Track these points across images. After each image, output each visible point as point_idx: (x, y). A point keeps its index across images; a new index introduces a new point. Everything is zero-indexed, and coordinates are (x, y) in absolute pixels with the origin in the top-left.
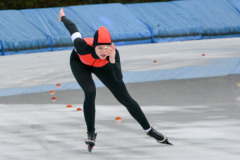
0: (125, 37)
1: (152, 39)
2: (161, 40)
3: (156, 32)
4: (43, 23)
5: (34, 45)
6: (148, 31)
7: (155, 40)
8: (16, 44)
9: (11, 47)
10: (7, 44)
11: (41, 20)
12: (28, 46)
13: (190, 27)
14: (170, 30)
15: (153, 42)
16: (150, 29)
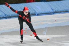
0: (45, 13)
1: (53, 13)
2: (56, 13)
3: (54, 11)
4: (19, 8)
5: (16, 15)
6: (52, 11)
7: (54, 13)
8: (10, 15)
9: (9, 16)
10: (7, 15)
11: (18, 8)
12: (14, 16)
13: (65, 9)
14: (59, 10)
15: (53, 14)
16: (53, 10)
